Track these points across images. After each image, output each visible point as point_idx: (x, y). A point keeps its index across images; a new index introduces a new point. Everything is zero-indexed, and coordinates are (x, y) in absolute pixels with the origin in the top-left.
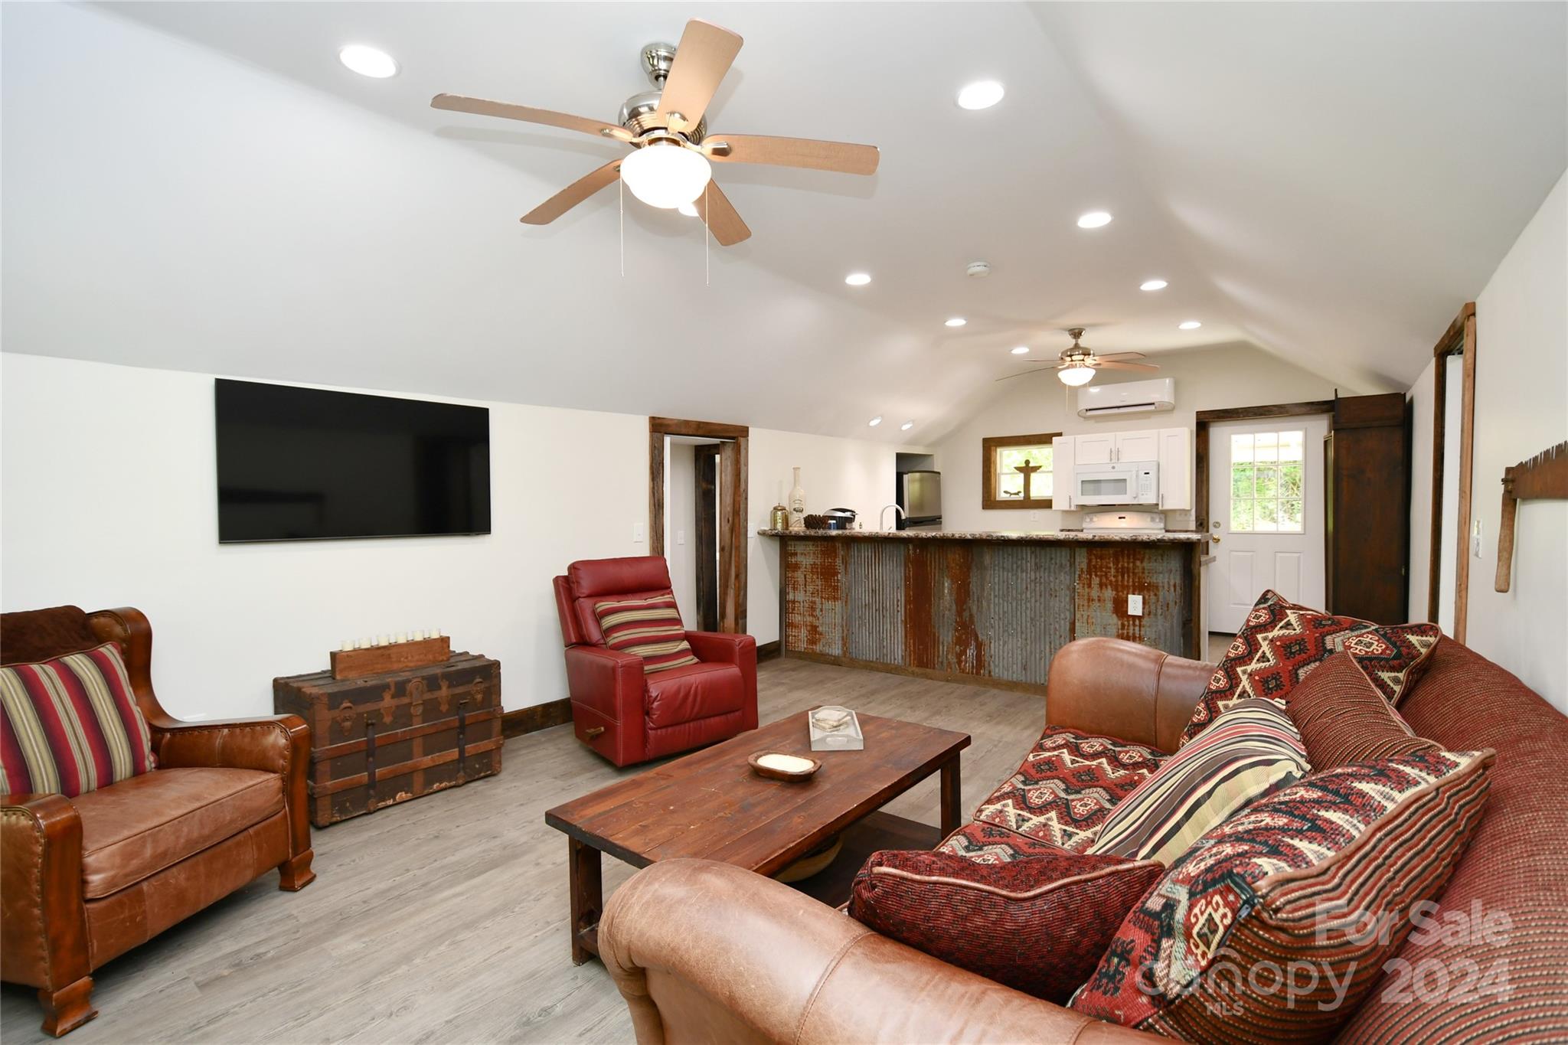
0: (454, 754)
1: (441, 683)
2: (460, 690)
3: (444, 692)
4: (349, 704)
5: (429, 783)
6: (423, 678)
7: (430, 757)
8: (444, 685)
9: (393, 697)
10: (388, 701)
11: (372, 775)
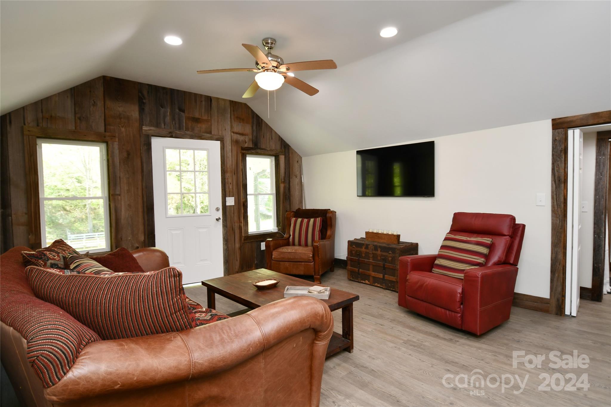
0: (381, 276)
1: (378, 249)
2: (384, 254)
3: (379, 252)
4: (355, 247)
5: (374, 282)
6: (373, 245)
7: (374, 273)
8: (379, 250)
9: (365, 248)
10: (363, 249)
11: (359, 270)
